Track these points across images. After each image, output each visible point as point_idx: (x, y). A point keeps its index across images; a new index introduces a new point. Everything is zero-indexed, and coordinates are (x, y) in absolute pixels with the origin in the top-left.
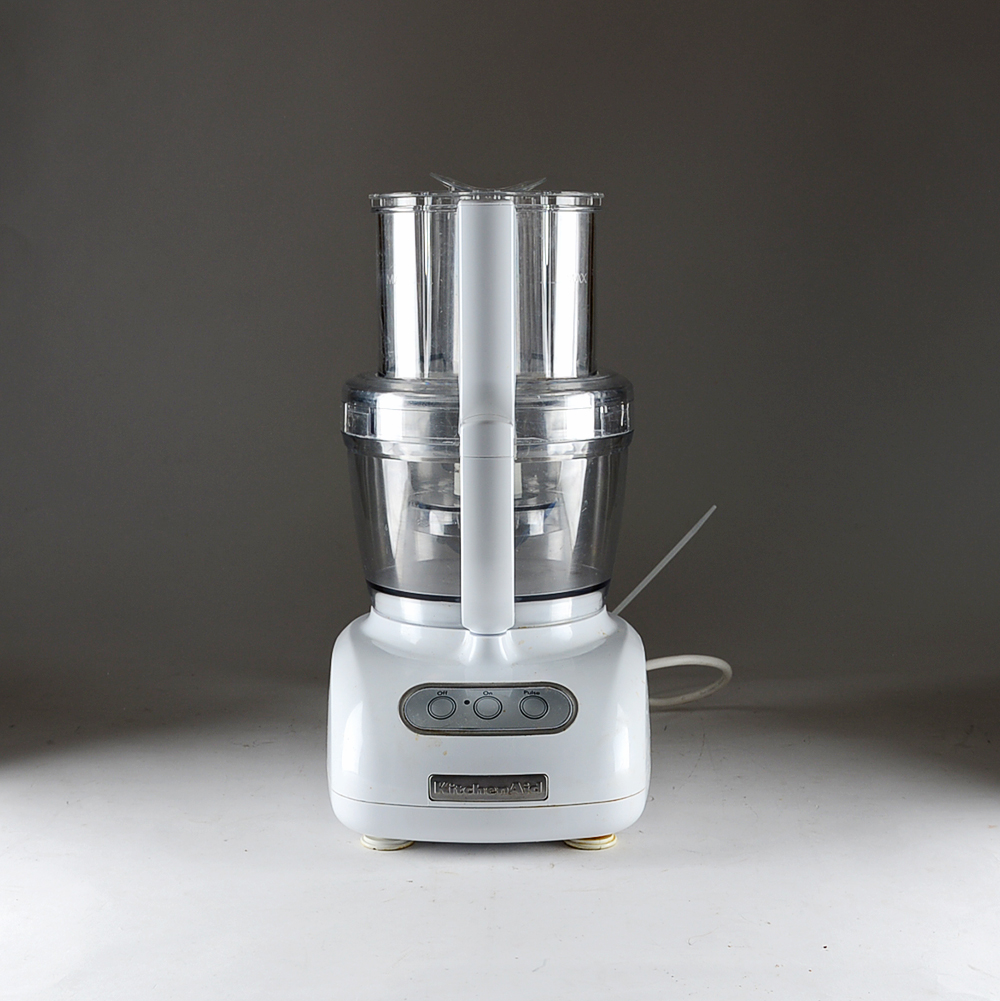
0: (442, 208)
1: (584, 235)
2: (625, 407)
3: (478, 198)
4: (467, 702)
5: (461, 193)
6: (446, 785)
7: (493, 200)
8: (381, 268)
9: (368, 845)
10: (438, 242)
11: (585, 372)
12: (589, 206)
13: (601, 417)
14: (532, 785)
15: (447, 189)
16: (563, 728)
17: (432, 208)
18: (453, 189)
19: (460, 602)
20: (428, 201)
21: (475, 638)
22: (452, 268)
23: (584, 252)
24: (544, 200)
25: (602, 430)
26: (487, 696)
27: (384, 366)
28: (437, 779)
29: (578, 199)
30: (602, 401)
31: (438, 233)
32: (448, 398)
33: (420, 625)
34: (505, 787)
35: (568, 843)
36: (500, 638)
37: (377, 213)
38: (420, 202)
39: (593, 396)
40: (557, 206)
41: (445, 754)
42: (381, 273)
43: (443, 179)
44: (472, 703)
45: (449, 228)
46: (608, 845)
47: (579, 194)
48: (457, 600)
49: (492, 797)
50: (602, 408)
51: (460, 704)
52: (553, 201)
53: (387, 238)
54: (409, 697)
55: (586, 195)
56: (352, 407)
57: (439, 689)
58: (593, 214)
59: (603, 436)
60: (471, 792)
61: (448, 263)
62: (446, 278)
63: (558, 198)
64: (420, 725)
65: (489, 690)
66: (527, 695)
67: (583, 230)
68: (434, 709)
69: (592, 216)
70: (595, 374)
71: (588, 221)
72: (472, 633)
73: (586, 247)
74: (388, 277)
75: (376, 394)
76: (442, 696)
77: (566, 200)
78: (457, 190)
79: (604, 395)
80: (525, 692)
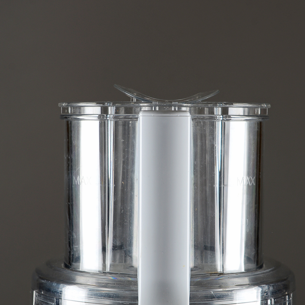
0: (125, 118)
1: (252, 142)
2: (289, 298)
3: (157, 109)
5: (141, 104)
7: (171, 112)
8: (68, 170)
10: (121, 146)
11: (253, 266)
12: (257, 116)
15: (129, 99)
17: (115, 117)
18: (135, 100)
20: (111, 110)
22: (133, 171)
23: (252, 157)
24: (218, 111)
27: (70, 259)
29: (246, 109)
30: (269, 294)
31: (121, 140)
32: (127, 292)
37: (65, 120)
38: (105, 111)
39: (260, 290)
40: (230, 117)
42: (68, 174)
43: (126, 90)
45: (131, 135)
47: (248, 105)
50: (269, 301)
52: (225, 112)
53: (74, 142)
55: (255, 106)
56: (40, 295)
58: (261, 123)
61: (129, 167)
62: (127, 181)
63: (230, 109)
67: (252, 137)
69: (260, 125)
70: (261, 267)
71: (256, 129)
73: (254, 151)
74: (74, 178)
75: (61, 285)
77: (236, 110)
78: (138, 101)
79: (271, 288)
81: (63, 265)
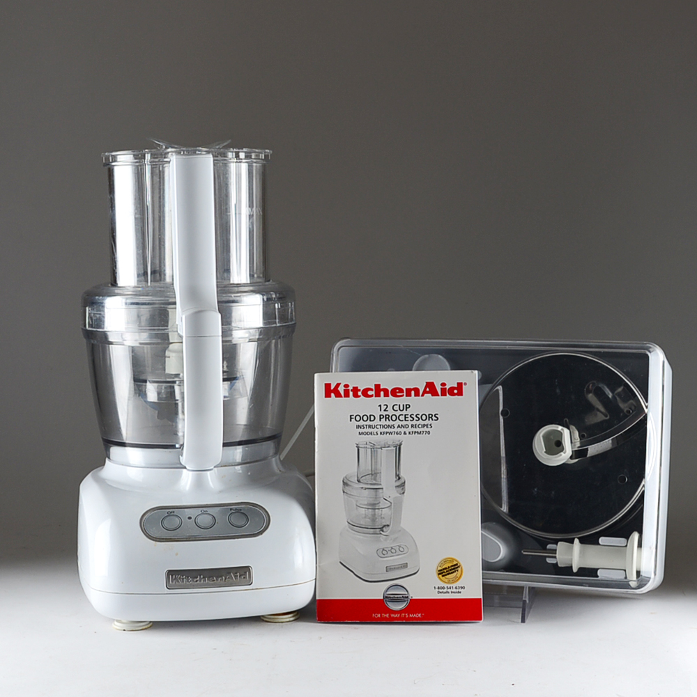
0: (159, 161)
1: (259, 180)
2: (291, 305)
4: (190, 518)
5: (169, 150)
6: (179, 578)
9: (118, 628)
10: (156, 186)
11: (259, 280)
12: (262, 159)
13: (277, 311)
14: (239, 575)
15: (160, 147)
16: (261, 533)
18: (164, 147)
20: (148, 157)
21: (191, 473)
23: (260, 192)
24: (232, 155)
25: (277, 320)
26: (204, 513)
28: (171, 573)
29: (254, 154)
30: (276, 299)
34: (221, 576)
35: (262, 618)
36: (208, 473)
37: (107, 167)
40: (241, 159)
41: (177, 554)
44: (193, 519)
49: (212, 585)
50: (276, 305)
51: (185, 520)
54: (149, 514)
56: (92, 309)
57: (168, 510)
58: (265, 165)
59: (278, 325)
60: (197, 581)
64: (156, 534)
65: (205, 509)
66: (232, 511)
69: (264, 167)
70: (269, 281)
71: (262, 170)
72: (189, 470)
73: (261, 189)
75: (105, 298)
76: (170, 515)
78: (167, 148)
79: (278, 295)
80: (231, 509)
81: (110, 285)
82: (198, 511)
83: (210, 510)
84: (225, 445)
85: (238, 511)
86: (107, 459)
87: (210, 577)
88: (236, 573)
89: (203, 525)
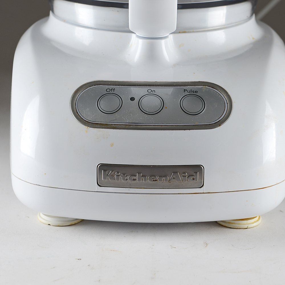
4: (132, 99)
16: (219, 124)
19: (127, 8)
21: (141, 41)
26: (151, 94)
28: (104, 168)
33: (91, 28)
34: (165, 176)
36: (163, 41)
41: (112, 145)
44: (137, 99)
46: (255, 224)
48: (124, 6)
51: (126, 101)
54: (81, 93)
57: (107, 87)
60: (134, 180)
64: (89, 118)
65: (153, 88)
66: (187, 93)
68: (103, 105)
72: (138, 37)
76: (110, 93)
80: (185, 90)
82: (143, 91)
83: (159, 91)
84: (182, 7)
85: (194, 94)
86: (51, 12)
87: (151, 176)
88: (184, 173)
89: (147, 110)
